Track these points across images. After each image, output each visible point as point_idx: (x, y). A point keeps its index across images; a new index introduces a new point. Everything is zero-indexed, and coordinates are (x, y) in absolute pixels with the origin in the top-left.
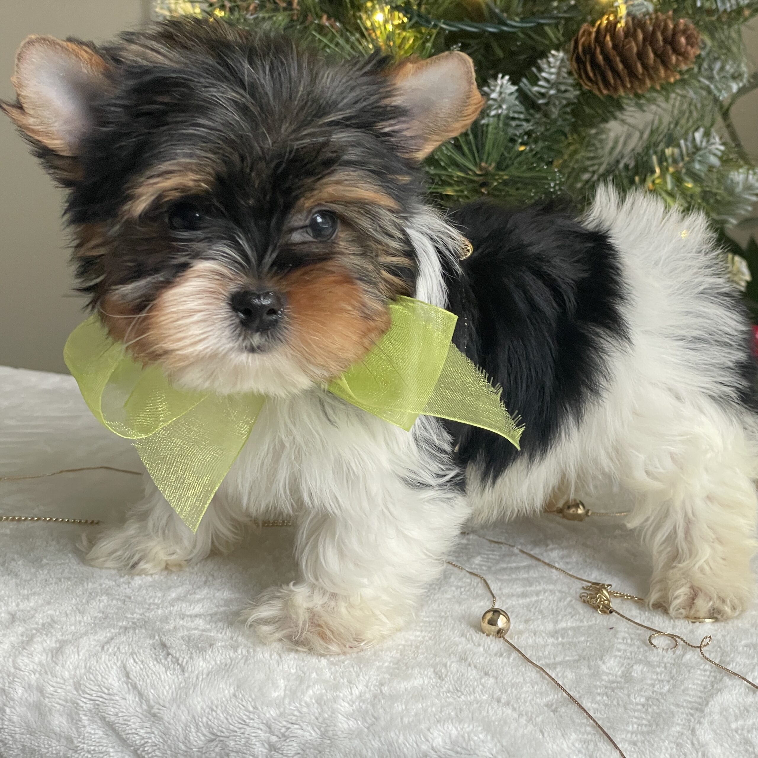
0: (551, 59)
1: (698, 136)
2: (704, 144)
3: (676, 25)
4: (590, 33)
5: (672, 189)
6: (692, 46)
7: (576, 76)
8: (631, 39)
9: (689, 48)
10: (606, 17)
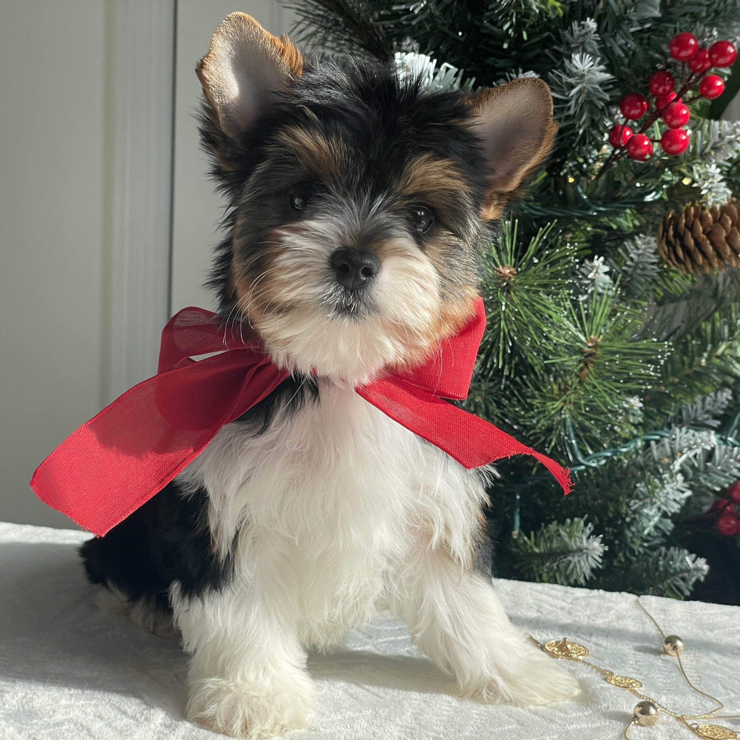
0: (639, 242)
7: (663, 256)
8: (719, 224)
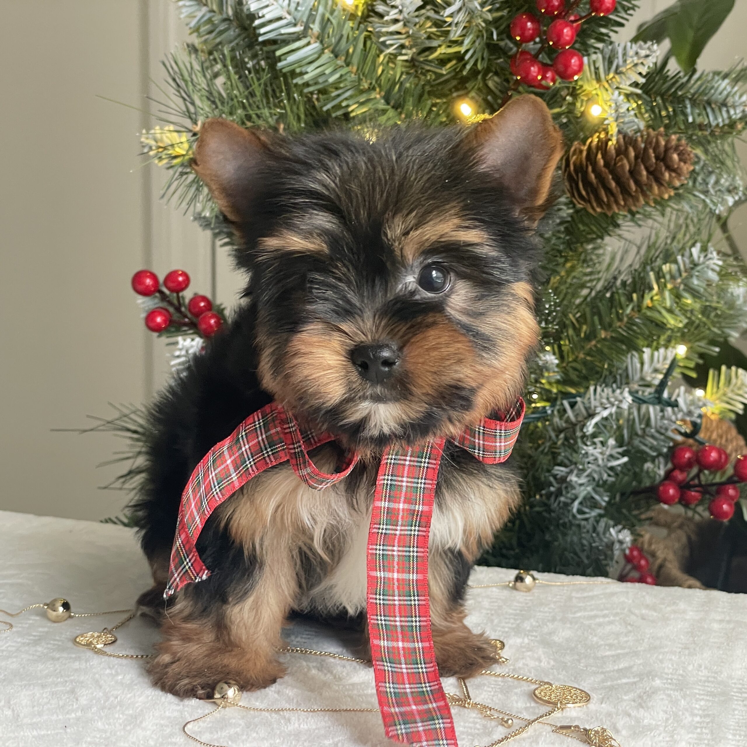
1: (695, 251)
2: (702, 259)
3: (668, 142)
4: (581, 152)
5: (671, 306)
6: (685, 163)
7: (568, 195)
8: (622, 156)
9: (682, 164)
10: (597, 134)
